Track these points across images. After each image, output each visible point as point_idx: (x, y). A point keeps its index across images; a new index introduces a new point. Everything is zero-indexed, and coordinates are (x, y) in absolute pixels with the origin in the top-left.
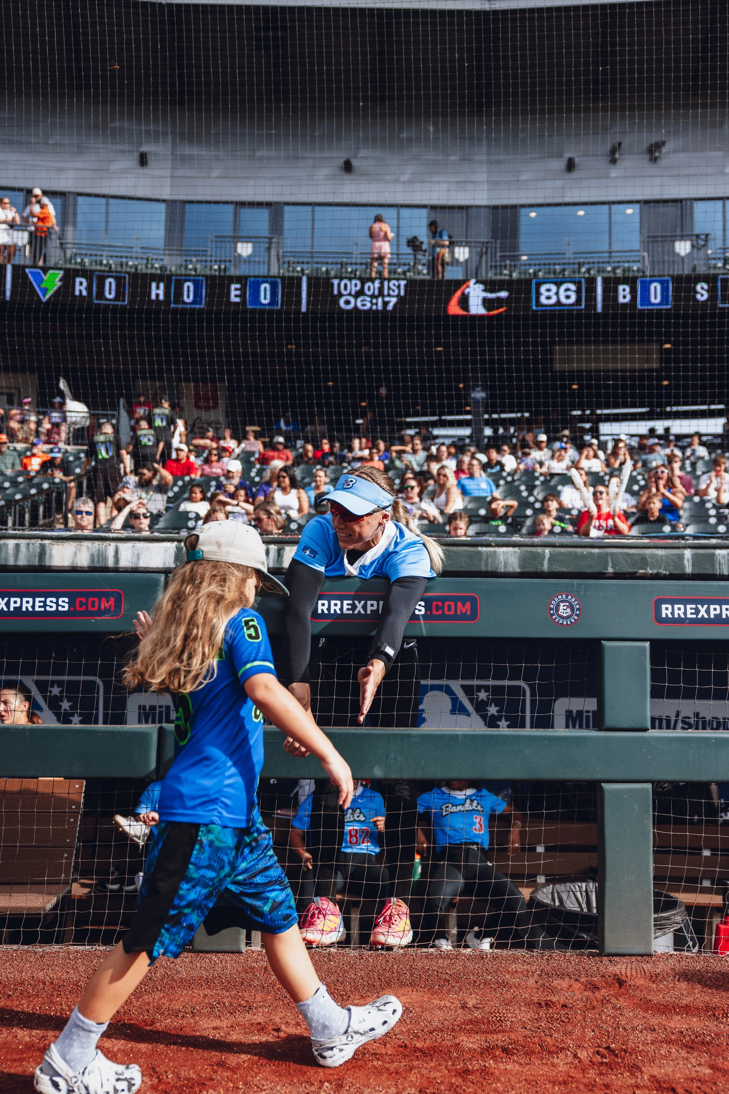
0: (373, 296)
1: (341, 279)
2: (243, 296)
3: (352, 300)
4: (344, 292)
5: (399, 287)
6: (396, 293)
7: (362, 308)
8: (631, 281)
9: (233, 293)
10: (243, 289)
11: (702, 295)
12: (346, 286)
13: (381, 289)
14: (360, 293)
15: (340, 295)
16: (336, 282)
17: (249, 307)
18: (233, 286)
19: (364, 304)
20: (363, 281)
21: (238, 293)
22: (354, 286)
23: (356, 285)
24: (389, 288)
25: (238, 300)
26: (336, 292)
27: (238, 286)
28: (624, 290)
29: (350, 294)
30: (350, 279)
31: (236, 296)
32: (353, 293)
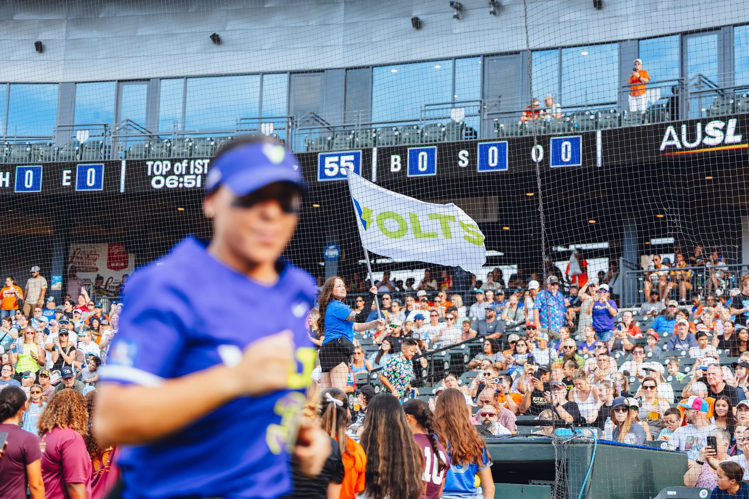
0: (181, 175)
1: (155, 161)
2: (72, 180)
3: (162, 179)
4: (156, 172)
5: (203, 166)
6: (201, 172)
7: (171, 186)
8: (401, 151)
9: (65, 177)
10: (73, 175)
11: (463, 162)
12: (158, 167)
13: (188, 168)
14: (171, 172)
15: (153, 175)
16: (149, 163)
17: (76, 190)
18: (65, 172)
19: (172, 183)
20: (173, 162)
21: (69, 178)
22: (166, 165)
23: (167, 166)
24: (195, 167)
25: (69, 184)
26: (149, 173)
27: (69, 172)
28: (396, 160)
29: (161, 175)
30: (162, 161)
31: (67, 181)
32: (164, 173)
